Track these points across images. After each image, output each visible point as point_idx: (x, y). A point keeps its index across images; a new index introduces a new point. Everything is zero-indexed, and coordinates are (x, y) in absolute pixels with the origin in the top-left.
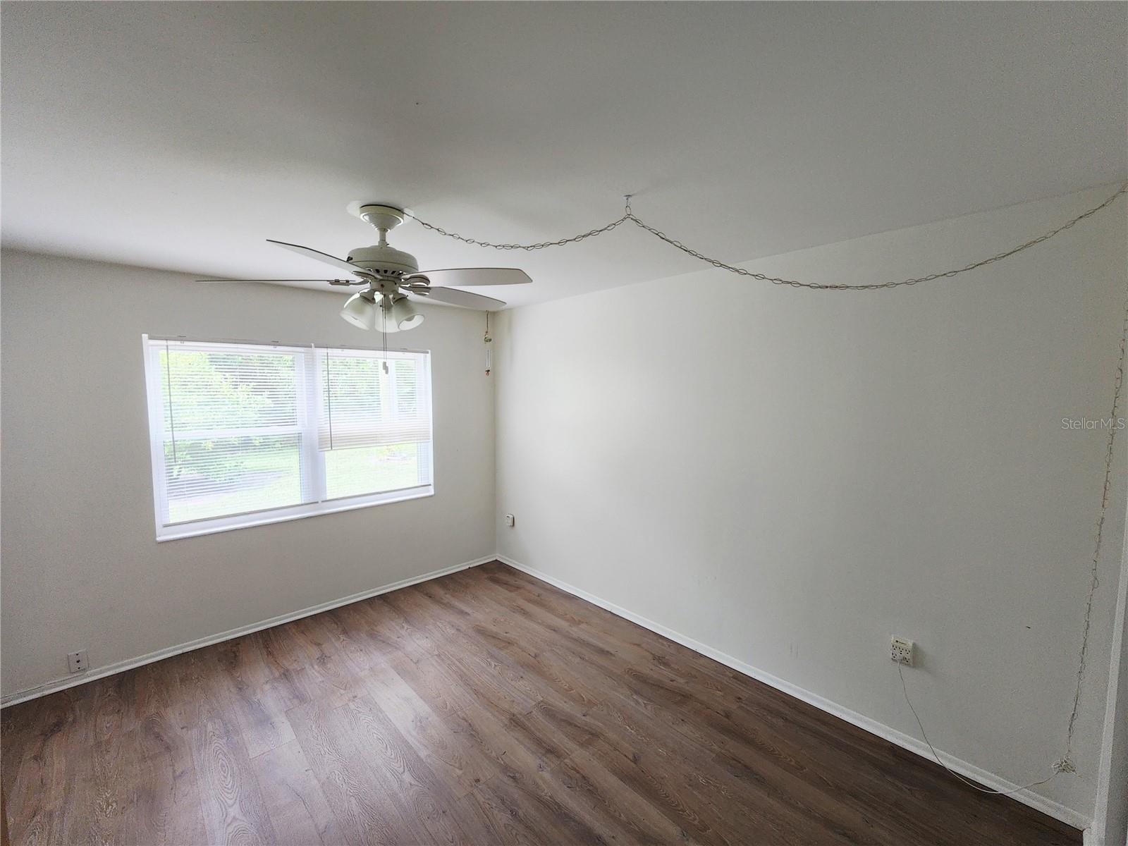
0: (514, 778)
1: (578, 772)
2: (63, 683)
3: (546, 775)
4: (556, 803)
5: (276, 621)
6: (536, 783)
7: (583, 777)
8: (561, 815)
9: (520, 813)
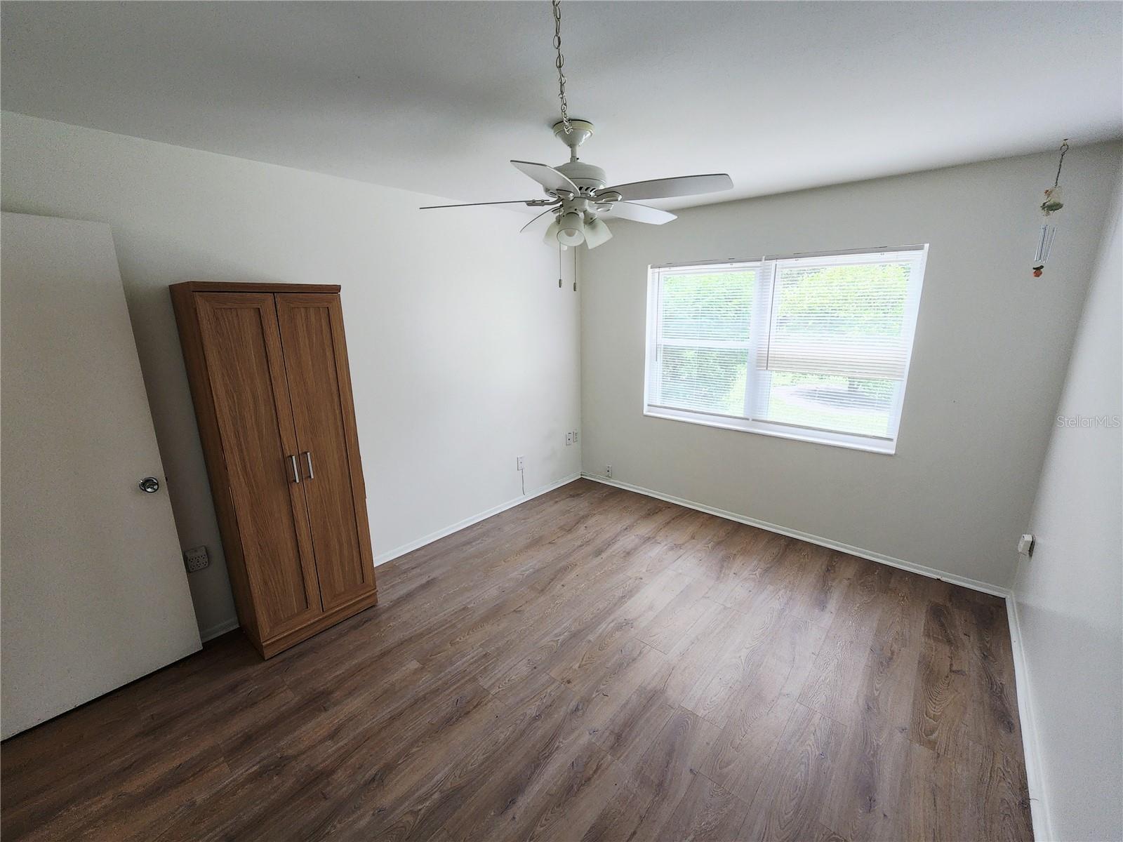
0: (577, 709)
1: (595, 772)
2: (603, 479)
3: (585, 739)
4: (551, 753)
5: (702, 507)
6: (573, 730)
7: (589, 779)
8: (538, 762)
9: (539, 722)
